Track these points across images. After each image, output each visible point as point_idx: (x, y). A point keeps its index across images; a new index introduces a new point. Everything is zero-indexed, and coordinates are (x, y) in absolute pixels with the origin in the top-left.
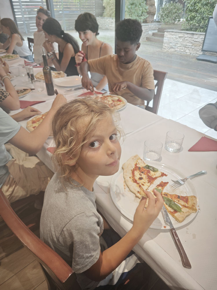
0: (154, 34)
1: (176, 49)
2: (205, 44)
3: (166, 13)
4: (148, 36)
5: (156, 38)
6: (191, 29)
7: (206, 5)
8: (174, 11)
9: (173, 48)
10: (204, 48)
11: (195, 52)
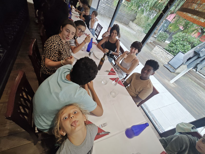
0: (150, 42)
1: (157, 56)
2: (171, 61)
5: (151, 45)
9: (156, 54)
11: (164, 61)
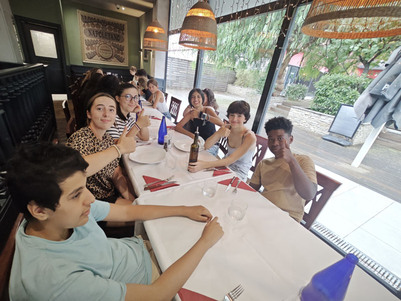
0: (278, 106)
2: (333, 126)
3: (292, 91)
4: (272, 107)
5: (280, 109)
6: (318, 110)
7: (338, 92)
8: (300, 91)
9: (297, 122)
10: (332, 130)
11: (320, 131)
